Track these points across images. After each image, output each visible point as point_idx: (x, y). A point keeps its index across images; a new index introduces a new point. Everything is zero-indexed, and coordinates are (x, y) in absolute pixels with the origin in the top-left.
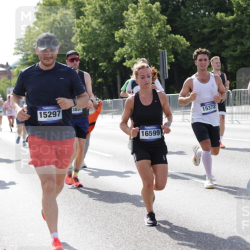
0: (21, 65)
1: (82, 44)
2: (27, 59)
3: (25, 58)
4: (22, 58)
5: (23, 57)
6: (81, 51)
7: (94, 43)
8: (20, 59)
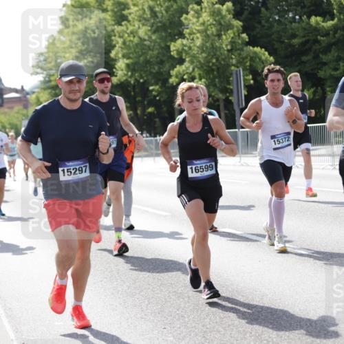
0: (42, 89)
1: (125, 60)
2: (50, 81)
3: (47, 79)
4: (42, 79)
5: (45, 78)
6: (124, 69)
7: (142, 58)
8: (41, 81)
